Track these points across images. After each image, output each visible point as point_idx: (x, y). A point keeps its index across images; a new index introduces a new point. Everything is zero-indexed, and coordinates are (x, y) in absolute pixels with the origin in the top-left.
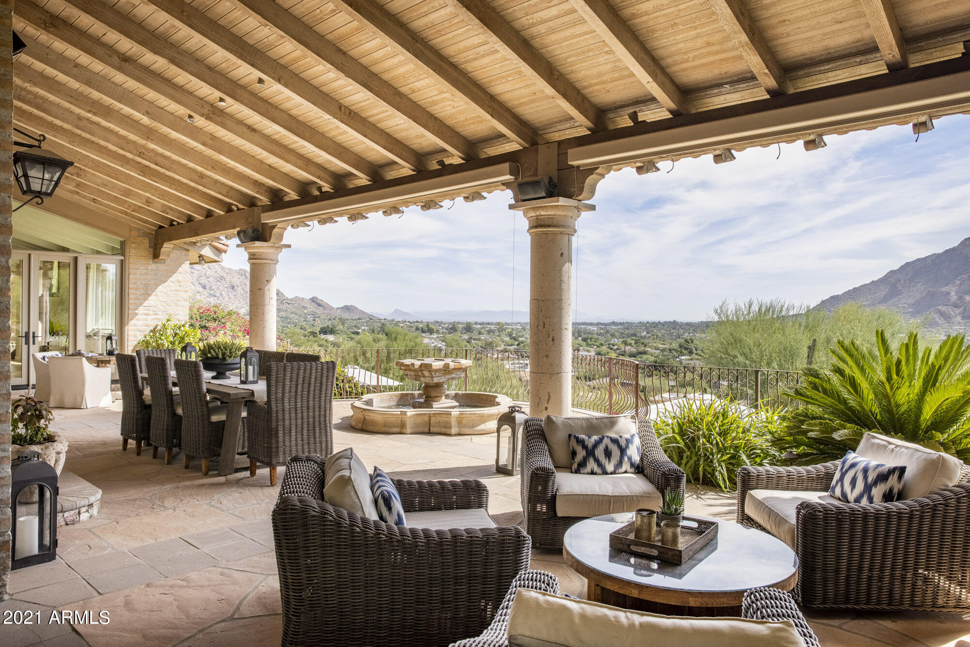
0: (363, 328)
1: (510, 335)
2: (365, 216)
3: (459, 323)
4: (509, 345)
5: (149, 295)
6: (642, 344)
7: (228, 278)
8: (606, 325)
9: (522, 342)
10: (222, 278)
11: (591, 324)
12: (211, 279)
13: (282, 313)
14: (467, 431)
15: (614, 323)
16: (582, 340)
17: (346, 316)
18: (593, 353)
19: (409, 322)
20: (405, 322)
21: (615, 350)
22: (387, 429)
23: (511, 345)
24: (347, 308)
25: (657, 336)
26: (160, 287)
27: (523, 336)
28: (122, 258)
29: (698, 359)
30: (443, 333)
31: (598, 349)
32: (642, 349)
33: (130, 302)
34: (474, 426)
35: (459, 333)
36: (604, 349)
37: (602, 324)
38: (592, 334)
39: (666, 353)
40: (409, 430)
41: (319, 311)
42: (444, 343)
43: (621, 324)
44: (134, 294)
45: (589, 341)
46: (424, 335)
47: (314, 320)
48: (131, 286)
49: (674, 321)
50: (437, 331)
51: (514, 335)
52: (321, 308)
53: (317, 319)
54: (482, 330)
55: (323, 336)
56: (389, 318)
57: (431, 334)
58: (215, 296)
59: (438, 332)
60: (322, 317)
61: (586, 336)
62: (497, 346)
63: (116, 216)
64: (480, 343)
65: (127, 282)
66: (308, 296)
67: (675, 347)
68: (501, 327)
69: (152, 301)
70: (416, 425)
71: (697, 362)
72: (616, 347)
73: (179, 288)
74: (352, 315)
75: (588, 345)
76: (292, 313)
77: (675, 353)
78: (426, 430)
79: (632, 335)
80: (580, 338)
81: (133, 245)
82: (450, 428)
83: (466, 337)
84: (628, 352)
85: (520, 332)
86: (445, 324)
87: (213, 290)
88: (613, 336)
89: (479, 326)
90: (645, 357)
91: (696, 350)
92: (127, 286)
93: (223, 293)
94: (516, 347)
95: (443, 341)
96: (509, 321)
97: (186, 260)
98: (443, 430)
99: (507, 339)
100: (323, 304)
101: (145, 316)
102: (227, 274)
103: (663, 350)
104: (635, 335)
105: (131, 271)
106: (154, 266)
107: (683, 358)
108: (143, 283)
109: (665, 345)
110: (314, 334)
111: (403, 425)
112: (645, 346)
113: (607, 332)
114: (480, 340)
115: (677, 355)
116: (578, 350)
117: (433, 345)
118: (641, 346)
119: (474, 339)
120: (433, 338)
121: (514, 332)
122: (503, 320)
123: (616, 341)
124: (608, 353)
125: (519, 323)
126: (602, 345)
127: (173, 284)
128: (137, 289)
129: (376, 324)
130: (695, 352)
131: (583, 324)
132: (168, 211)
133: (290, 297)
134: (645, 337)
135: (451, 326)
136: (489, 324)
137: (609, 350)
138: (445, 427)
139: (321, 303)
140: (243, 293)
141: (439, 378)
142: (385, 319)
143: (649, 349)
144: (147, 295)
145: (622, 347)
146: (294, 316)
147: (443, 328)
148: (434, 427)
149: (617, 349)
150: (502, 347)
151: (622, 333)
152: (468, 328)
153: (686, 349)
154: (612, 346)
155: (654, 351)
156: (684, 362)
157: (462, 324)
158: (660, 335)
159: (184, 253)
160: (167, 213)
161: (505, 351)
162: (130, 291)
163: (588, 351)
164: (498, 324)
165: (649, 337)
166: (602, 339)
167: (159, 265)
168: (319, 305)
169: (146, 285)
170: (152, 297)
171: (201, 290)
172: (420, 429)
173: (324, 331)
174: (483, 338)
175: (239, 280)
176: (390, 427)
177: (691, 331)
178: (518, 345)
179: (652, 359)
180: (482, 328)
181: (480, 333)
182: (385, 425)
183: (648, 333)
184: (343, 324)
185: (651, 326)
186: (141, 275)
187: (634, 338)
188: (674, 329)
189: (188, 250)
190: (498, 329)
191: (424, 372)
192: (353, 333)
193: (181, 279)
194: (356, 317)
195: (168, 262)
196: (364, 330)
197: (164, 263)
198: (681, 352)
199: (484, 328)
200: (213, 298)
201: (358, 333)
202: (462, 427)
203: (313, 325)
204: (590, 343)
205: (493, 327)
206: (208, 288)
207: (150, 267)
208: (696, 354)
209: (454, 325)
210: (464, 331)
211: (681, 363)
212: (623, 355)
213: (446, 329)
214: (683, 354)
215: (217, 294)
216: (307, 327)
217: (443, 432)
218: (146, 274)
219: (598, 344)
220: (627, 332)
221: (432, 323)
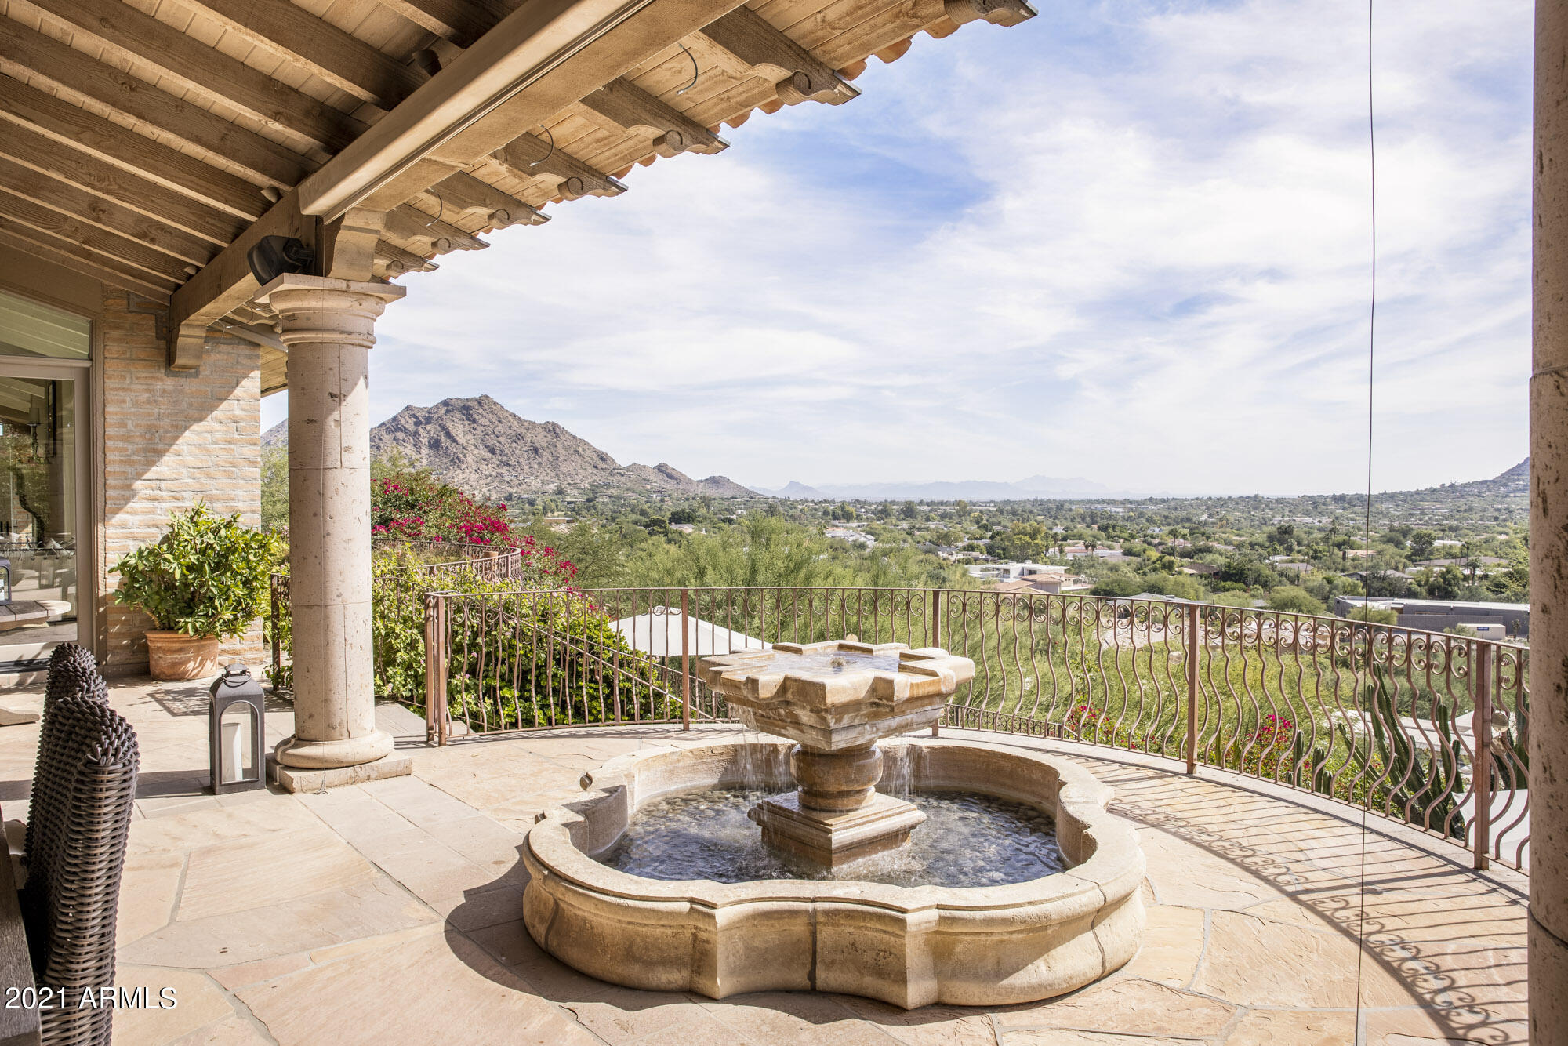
0: (739, 512)
1: (977, 521)
2: (614, 184)
3: (893, 503)
4: (976, 539)
5: (159, 453)
6: (1203, 534)
7: (528, 438)
8: (1138, 503)
9: (998, 534)
10: (519, 436)
11: (1113, 502)
12: (502, 439)
13: (612, 490)
14: (975, 993)
15: (1151, 500)
16: (1099, 529)
17: (712, 492)
18: (1118, 552)
19: (812, 502)
20: (807, 501)
21: (1155, 546)
22: (634, 972)
23: (981, 539)
24: (714, 481)
25: (1227, 520)
26: (187, 433)
27: (999, 523)
28: (87, 364)
29: (1302, 561)
30: (867, 519)
31: (1127, 545)
32: (1202, 543)
33: (108, 469)
34: (1001, 972)
35: (894, 520)
36: (1137, 544)
37: (1131, 502)
38: (1116, 519)
39: (1244, 551)
40: (722, 984)
41: (670, 486)
42: (870, 537)
43: (1163, 501)
44: (120, 450)
45: (1110, 530)
46: (837, 522)
47: (662, 501)
48: (110, 431)
49: (1256, 496)
50: (858, 515)
51: (985, 522)
52: (673, 482)
53: (666, 499)
54: (932, 514)
55: (674, 527)
56: (781, 496)
57: (848, 521)
58: (509, 465)
59: (859, 517)
60: (675, 495)
61: (1105, 522)
62: (956, 540)
63: (65, 260)
64: (927, 535)
65: (100, 419)
66: (652, 463)
67: (1261, 541)
68: (962, 510)
69: (165, 466)
70: (758, 958)
71: (1303, 566)
72: (1157, 541)
73: (236, 436)
74: (721, 491)
75: (1109, 537)
76: (628, 489)
77: (1260, 551)
78: (799, 978)
79: (1183, 520)
80: (1095, 527)
81: (115, 334)
82: (901, 979)
83: (905, 525)
84: (1178, 549)
85: (994, 516)
86: (871, 504)
87: (506, 455)
88: (1151, 521)
89: (926, 507)
90: (1209, 557)
91: (1299, 544)
92: (100, 431)
93: (521, 460)
94: (988, 541)
95: (868, 533)
96: (975, 498)
97: (253, 369)
98: (871, 984)
99: (973, 528)
100: (676, 475)
101: (149, 504)
102: (528, 429)
103: (1240, 546)
104: (1189, 520)
105: (110, 395)
106: (169, 383)
107: (1277, 558)
108: (143, 423)
109: (1241, 536)
110: (658, 522)
111: (700, 957)
112: (1208, 538)
113: (1141, 515)
114: (927, 529)
115: (1266, 553)
116: (1094, 547)
117: (851, 539)
118: (1201, 538)
119: (919, 529)
120: (851, 528)
121: (984, 517)
122: (965, 497)
123: (1157, 530)
124: (1144, 551)
125: (992, 502)
126: (1133, 537)
127: (218, 427)
128: (126, 438)
129: (759, 505)
130: (1297, 548)
131: (1098, 502)
132: (154, 233)
133: (624, 464)
134: (1205, 523)
135: (880, 508)
136: (942, 503)
137: (1146, 546)
138: (879, 972)
139: (673, 473)
140: (551, 459)
141: (852, 734)
142: (774, 498)
143: (1215, 544)
144: (153, 453)
145: (1169, 541)
146: (630, 494)
147: (867, 511)
148: (831, 964)
149: (1160, 544)
150: (966, 542)
151: (1166, 517)
152: (909, 511)
153: (1281, 543)
154: (1150, 539)
155: (1223, 547)
156: (1280, 567)
157: (898, 503)
158: (1232, 519)
159: (243, 350)
160: (152, 241)
161: (971, 548)
162: (109, 443)
163: (1110, 548)
164: (958, 503)
165: (1213, 523)
166: (1132, 528)
167: (182, 381)
168: (670, 477)
169: (151, 429)
170: (168, 459)
171: (488, 455)
172: (772, 976)
173: (677, 518)
174: (933, 527)
175: (545, 440)
176: (650, 964)
177: (1287, 513)
178: (992, 538)
179: (1222, 560)
180: (931, 511)
181: (928, 519)
182: (631, 952)
183: (1210, 516)
184: (708, 507)
185: (1215, 505)
186: (135, 404)
187: (1187, 525)
188: (1255, 509)
189: (257, 345)
190: (957, 511)
191: (797, 711)
192: (724, 521)
193: (238, 412)
194: (728, 494)
195: (205, 372)
196: (740, 516)
197: (197, 374)
198: (1274, 549)
199: (935, 510)
200: (506, 468)
201: (730, 521)
202: (954, 976)
203: (661, 509)
204: (1113, 534)
205: (948, 509)
206: (498, 452)
207: (159, 386)
208: (1299, 552)
209: (885, 506)
210: (902, 516)
211: (1274, 568)
212: (1170, 554)
213: (873, 513)
214: (1275, 552)
215: (513, 462)
216: (651, 512)
217: (870, 992)
218: (149, 402)
219: (1126, 535)
220: (1174, 514)
221: (849, 503)
